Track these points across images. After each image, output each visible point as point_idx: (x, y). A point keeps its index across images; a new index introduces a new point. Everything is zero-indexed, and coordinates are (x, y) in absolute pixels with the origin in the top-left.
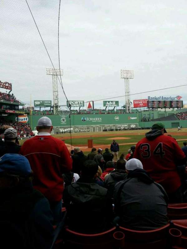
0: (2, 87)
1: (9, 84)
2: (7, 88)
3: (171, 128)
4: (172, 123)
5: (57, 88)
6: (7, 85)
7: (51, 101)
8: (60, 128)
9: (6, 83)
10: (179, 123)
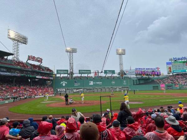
0: (35, 61)
1: (40, 59)
2: (38, 61)
3: (152, 90)
4: (153, 87)
5: (73, 61)
6: (39, 59)
7: (68, 70)
8: (74, 89)
9: (38, 58)
10: (158, 86)
